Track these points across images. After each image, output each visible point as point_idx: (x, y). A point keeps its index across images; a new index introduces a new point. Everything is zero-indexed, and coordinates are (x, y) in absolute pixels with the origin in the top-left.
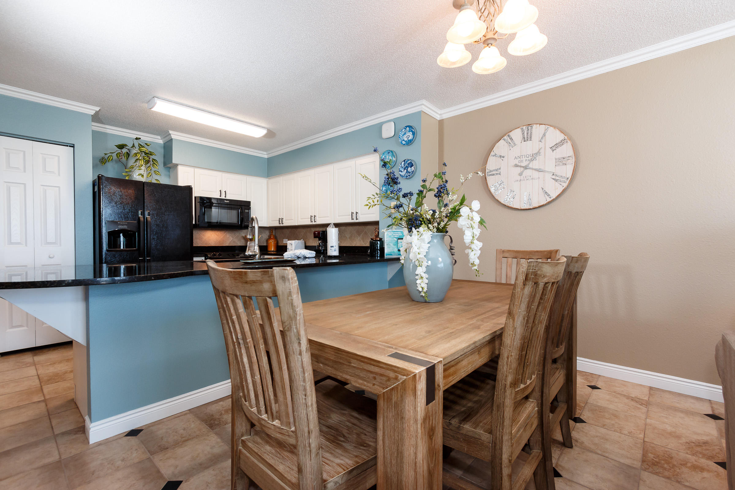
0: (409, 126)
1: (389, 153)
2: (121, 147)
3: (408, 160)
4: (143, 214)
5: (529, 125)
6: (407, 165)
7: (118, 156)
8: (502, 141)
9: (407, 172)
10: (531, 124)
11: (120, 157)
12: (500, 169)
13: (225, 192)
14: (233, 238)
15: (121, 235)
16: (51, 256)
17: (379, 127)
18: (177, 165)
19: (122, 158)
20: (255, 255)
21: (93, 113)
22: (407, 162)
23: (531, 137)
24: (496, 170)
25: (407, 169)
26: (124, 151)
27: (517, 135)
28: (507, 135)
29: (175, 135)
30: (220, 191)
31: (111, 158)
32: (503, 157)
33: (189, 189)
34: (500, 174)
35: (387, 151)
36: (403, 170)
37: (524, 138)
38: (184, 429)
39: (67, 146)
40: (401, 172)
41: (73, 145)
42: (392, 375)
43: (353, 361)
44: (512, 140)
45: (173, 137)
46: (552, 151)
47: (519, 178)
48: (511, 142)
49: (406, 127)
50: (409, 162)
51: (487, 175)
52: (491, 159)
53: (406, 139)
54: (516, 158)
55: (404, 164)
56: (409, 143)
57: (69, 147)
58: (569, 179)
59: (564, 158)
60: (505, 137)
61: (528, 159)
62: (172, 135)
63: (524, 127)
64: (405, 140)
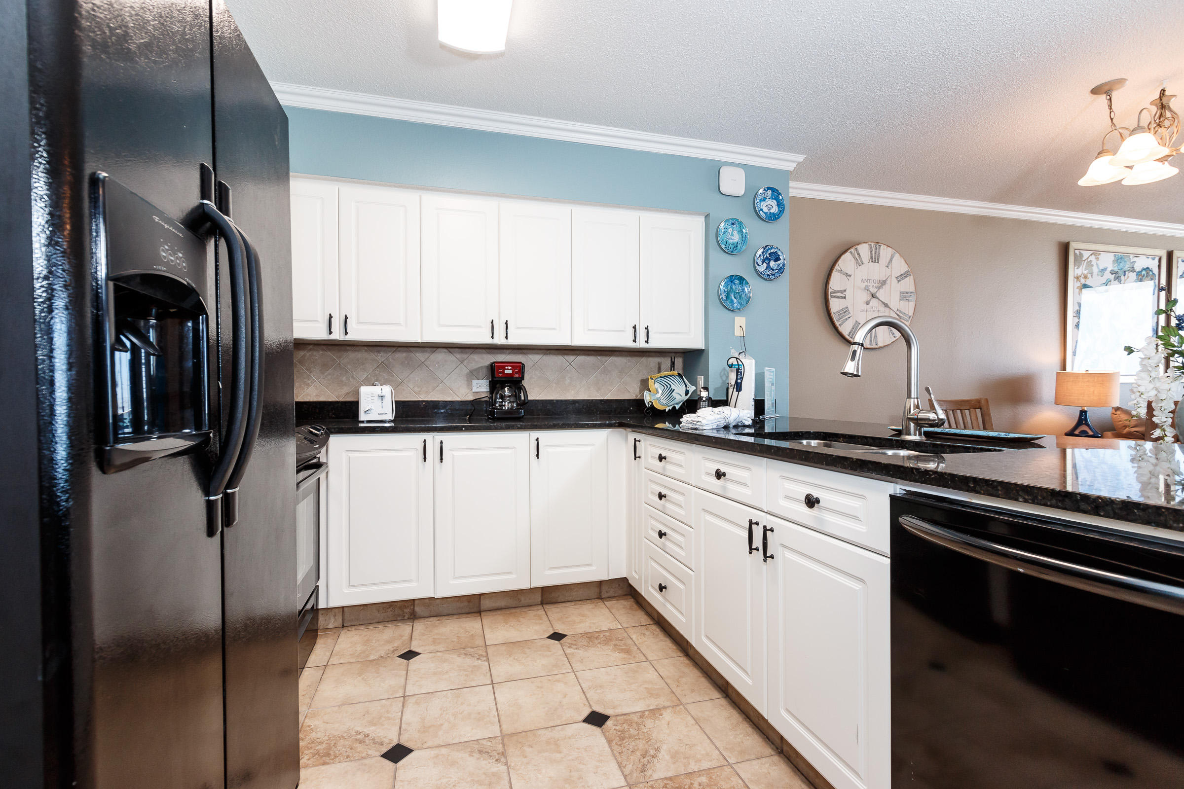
0: (773, 190)
1: (733, 224)
3: (772, 248)
5: (877, 243)
6: (768, 256)
8: (848, 254)
9: (768, 267)
10: (879, 243)
12: (845, 291)
22: (768, 250)
23: (878, 259)
24: (842, 292)
25: (769, 263)
27: (864, 250)
28: (854, 248)
32: (850, 276)
34: (845, 298)
36: (760, 263)
37: (872, 257)
40: (758, 265)
44: (860, 256)
46: (897, 282)
47: (865, 307)
48: (858, 258)
49: (769, 188)
50: (772, 251)
51: (831, 296)
52: (835, 275)
53: (766, 210)
54: (862, 281)
55: (763, 253)
56: (773, 218)
58: (911, 317)
59: (907, 293)
60: (852, 250)
61: (875, 285)
63: (872, 244)
64: (764, 210)
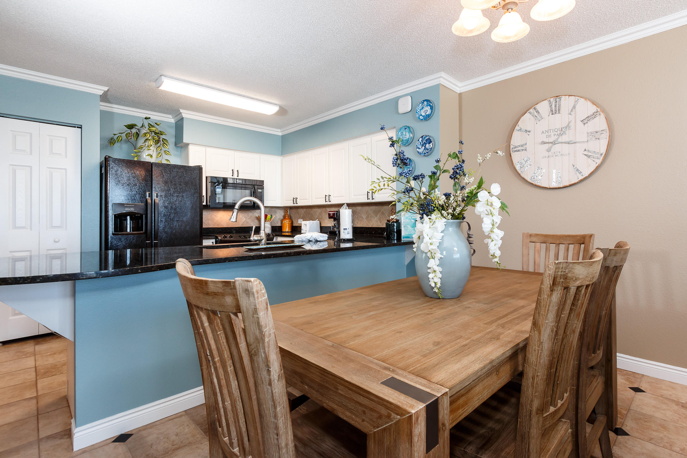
0: (427, 101)
1: (406, 129)
2: (131, 127)
3: (426, 136)
4: (151, 196)
5: (557, 96)
6: (425, 141)
7: (128, 136)
8: (527, 114)
9: (426, 149)
10: (559, 96)
11: (130, 138)
12: (526, 144)
13: (238, 171)
14: (246, 218)
15: (128, 218)
16: (57, 240)
17: (395, 101)
18: (188, 145)
19: (131, 139)
20: (260, 241)
21: (101, 93)
22: (424, 138)
23: (559, 110)
24: (522, 146)
25: (426, 146)
26: (134, 131)
27: (543, 107)
28: (533, 108)
29: (186, 114)
30: (233, 170)
31: (121, 138)
32: (529, 132)
33: (199, 169)
34: (526, 150)
35: (404, 126)
36: (420, 147)
37: (552, 111)
38: (177, 435)
39: (75, 127)
40: (419, 149)
41: (80, 126)
42: (384, 411)
43: (340, 387)
44: (539, 113)
45: (184, 115)
46: (583, 125)
47: (547, 154)
48: (537, 115)
49: (424, 101)
50: (427, 138)
51: (512, 151)
52: (516, 134)
53: (423, 114)
54: (543, 132)
55: (422, 141)
56: (427, 118)
57: (76, 128)
58: (603, 155)
59: (597, 132)
60: (531, 110)
61: (556, 133)
62: (183, 114)
63: (552, 99)
64: (423, 115)
